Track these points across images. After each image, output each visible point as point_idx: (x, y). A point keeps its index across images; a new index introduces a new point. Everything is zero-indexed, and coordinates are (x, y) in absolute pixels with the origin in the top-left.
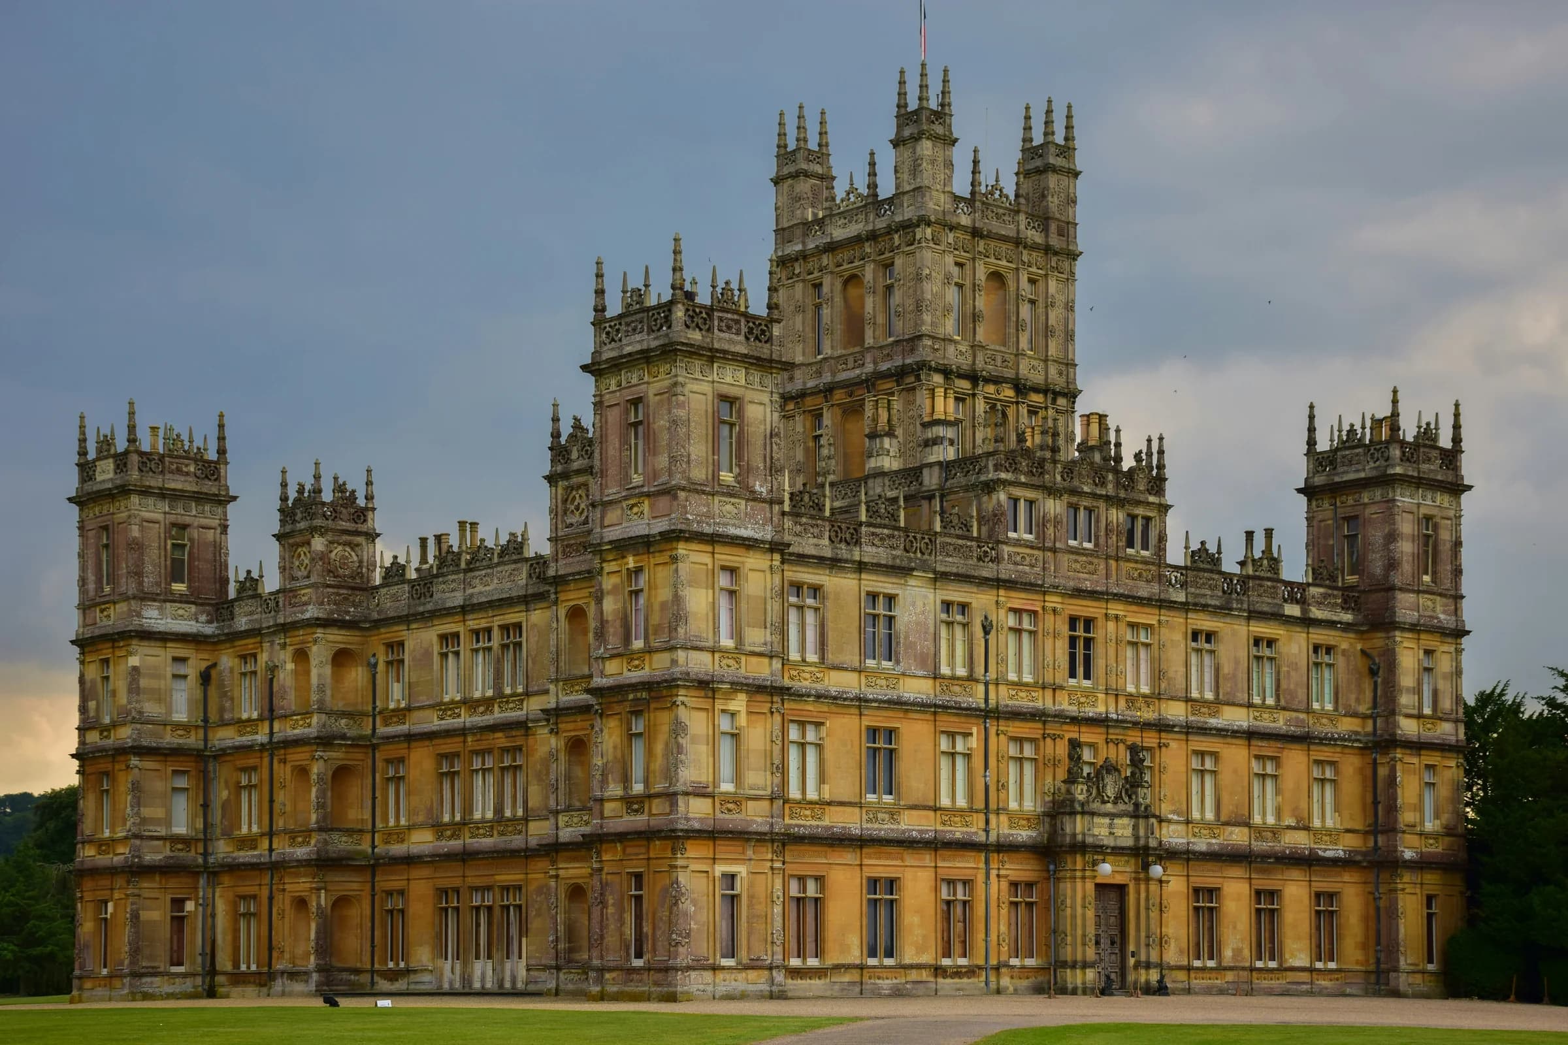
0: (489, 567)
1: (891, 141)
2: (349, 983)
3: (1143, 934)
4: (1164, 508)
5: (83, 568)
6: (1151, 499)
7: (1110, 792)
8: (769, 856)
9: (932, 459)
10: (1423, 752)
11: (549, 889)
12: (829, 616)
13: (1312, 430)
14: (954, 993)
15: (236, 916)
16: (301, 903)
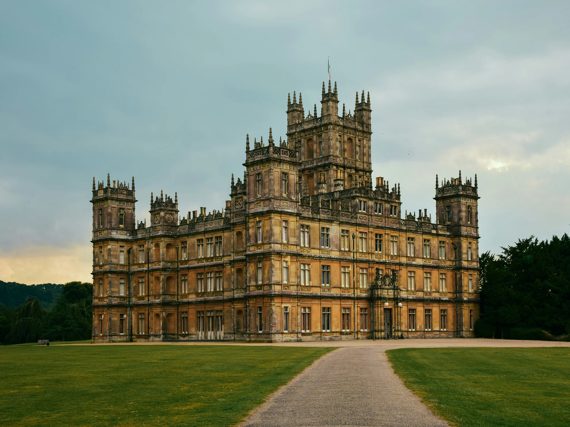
0: (212, 220)
1: (321, 102)
2: (171, 338)
3: (396, 322)
4: (400, 204)
5: (94, 221)
6: (397, 201)
7: (387, 283)
8: (297, 302)
9: (337, 190)
10: (469, 271)
11: (231, 311)
12: (311, 234)
13: (437, 182)
14: (346, 339)
15: (138, 319)
16: (158, 315)
